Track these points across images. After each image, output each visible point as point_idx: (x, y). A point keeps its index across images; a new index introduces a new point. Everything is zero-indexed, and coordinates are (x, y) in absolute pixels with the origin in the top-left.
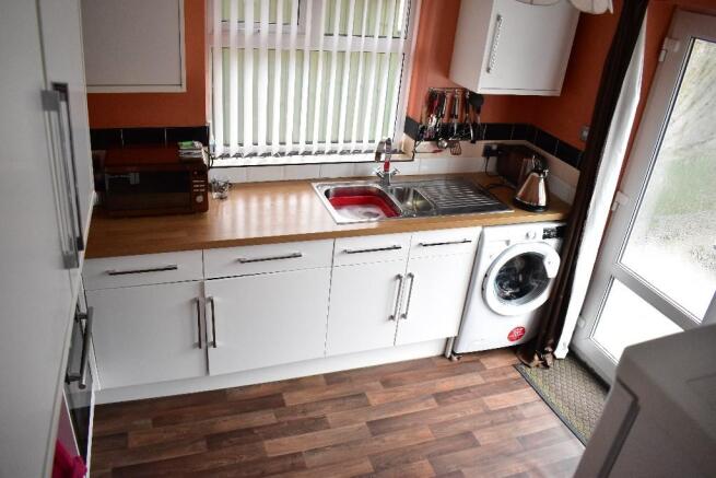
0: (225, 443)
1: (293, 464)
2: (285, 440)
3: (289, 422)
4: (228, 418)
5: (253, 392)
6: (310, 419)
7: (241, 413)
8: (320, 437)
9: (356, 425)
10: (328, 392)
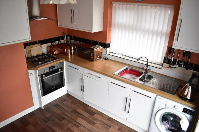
0: (74, 113)
1: (77, 125)
2: (83, 121)
3: (89, 119)
4: (81, 110)
5: (92, 109)
6: (93, 122)
7: (85, 111)
8: (89, 126)
9: (99, 130)
10: (104, 120)
